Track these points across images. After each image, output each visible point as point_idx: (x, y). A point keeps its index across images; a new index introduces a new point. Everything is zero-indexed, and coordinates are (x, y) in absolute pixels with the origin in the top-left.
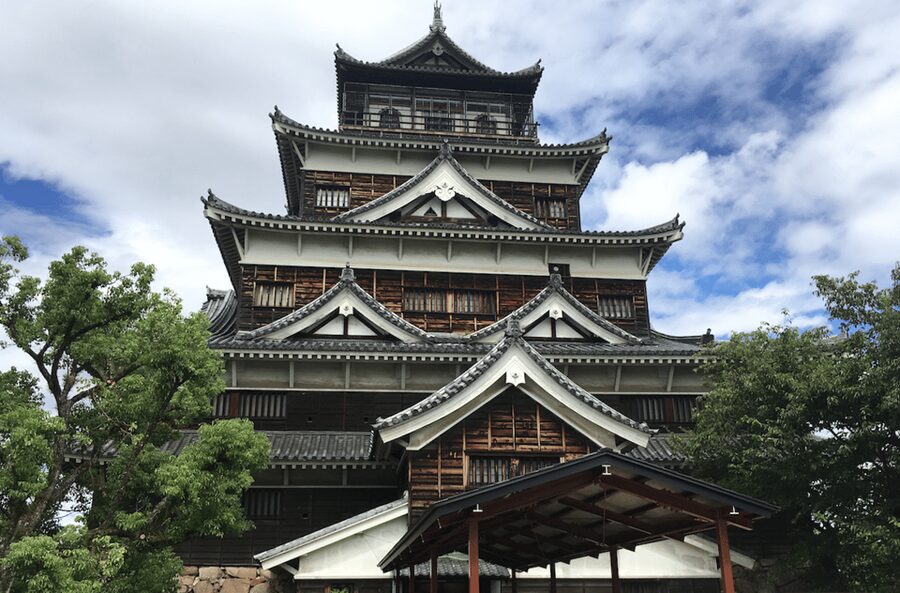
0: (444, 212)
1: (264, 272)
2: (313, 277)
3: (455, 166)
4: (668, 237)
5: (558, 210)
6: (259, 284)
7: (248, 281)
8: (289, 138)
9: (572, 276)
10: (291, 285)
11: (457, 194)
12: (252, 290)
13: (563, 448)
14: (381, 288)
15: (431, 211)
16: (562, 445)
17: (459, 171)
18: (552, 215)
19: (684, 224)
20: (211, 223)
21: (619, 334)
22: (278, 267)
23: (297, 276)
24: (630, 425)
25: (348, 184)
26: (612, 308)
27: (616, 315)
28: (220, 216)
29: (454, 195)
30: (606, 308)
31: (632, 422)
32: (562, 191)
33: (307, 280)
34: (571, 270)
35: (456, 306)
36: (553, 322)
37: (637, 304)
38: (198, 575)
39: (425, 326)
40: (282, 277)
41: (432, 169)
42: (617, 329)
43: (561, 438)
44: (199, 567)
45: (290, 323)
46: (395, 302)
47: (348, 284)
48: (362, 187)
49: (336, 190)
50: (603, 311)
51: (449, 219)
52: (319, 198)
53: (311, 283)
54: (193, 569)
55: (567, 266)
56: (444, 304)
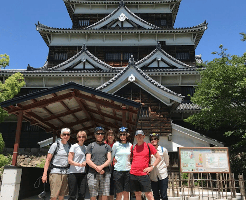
0: (122, 25)
1: (57, 48)
2: (74, 49)
3: (125, 9)
4: (202, 29)
5: (164, 22)
6: (55, 52)
7: (52, 51)
8: (68, 3)
9: (166, 45)
10: (66, 52)
11: (126, 19)
12: (53, 54)
13: (150, 104)
14: (97, 52)
15: (117, 25)
16: (149, 103)
17: (127, 10)
18: (162, 24)
19: (208, 24)
20: (40, 32)
21: (182, 65)
22: (62, 46)
23: (69, 49)
24: (174, 95)
25: (89, 17)
26: (181, 56)
27: (183, 58)
28: (41, 29)
29: (125, 19)
30: (179, 56)
31: (175, 94)
32: (165, 15)
33: (72, 50)
34: (166, 43)
35: (123, 57)
36: (158, 61)
37: (190, 54)
38: (31, 151)
39: (112, 65)
40: (63, 50)
41: (118, 10)
42: (182, 63)
43: (149, 100)
44: (31, 148)
45: (64, 65)
46: (102, 57)
47: (84, 51)
48: (94, 18)
49: (85, 20)
50: (178, 57)
51: (124, 28)
52: (79, 23)
53: (73, 51)
54: (29, 149)
55: (165, 42)
56: (119, 57)
